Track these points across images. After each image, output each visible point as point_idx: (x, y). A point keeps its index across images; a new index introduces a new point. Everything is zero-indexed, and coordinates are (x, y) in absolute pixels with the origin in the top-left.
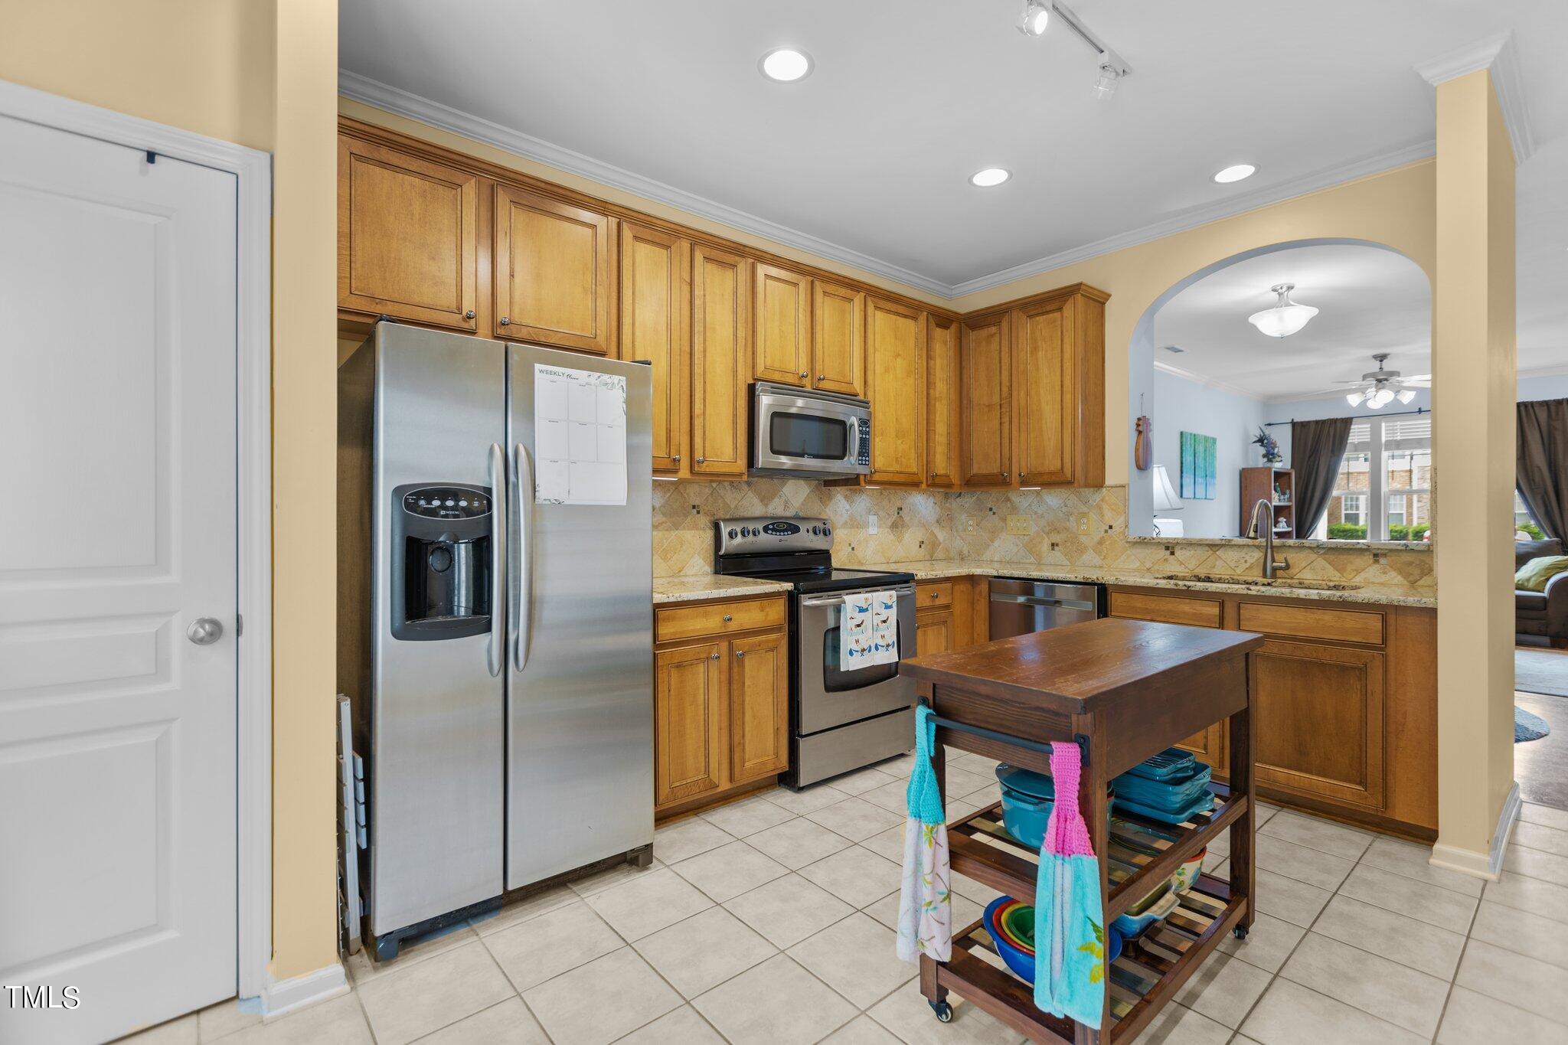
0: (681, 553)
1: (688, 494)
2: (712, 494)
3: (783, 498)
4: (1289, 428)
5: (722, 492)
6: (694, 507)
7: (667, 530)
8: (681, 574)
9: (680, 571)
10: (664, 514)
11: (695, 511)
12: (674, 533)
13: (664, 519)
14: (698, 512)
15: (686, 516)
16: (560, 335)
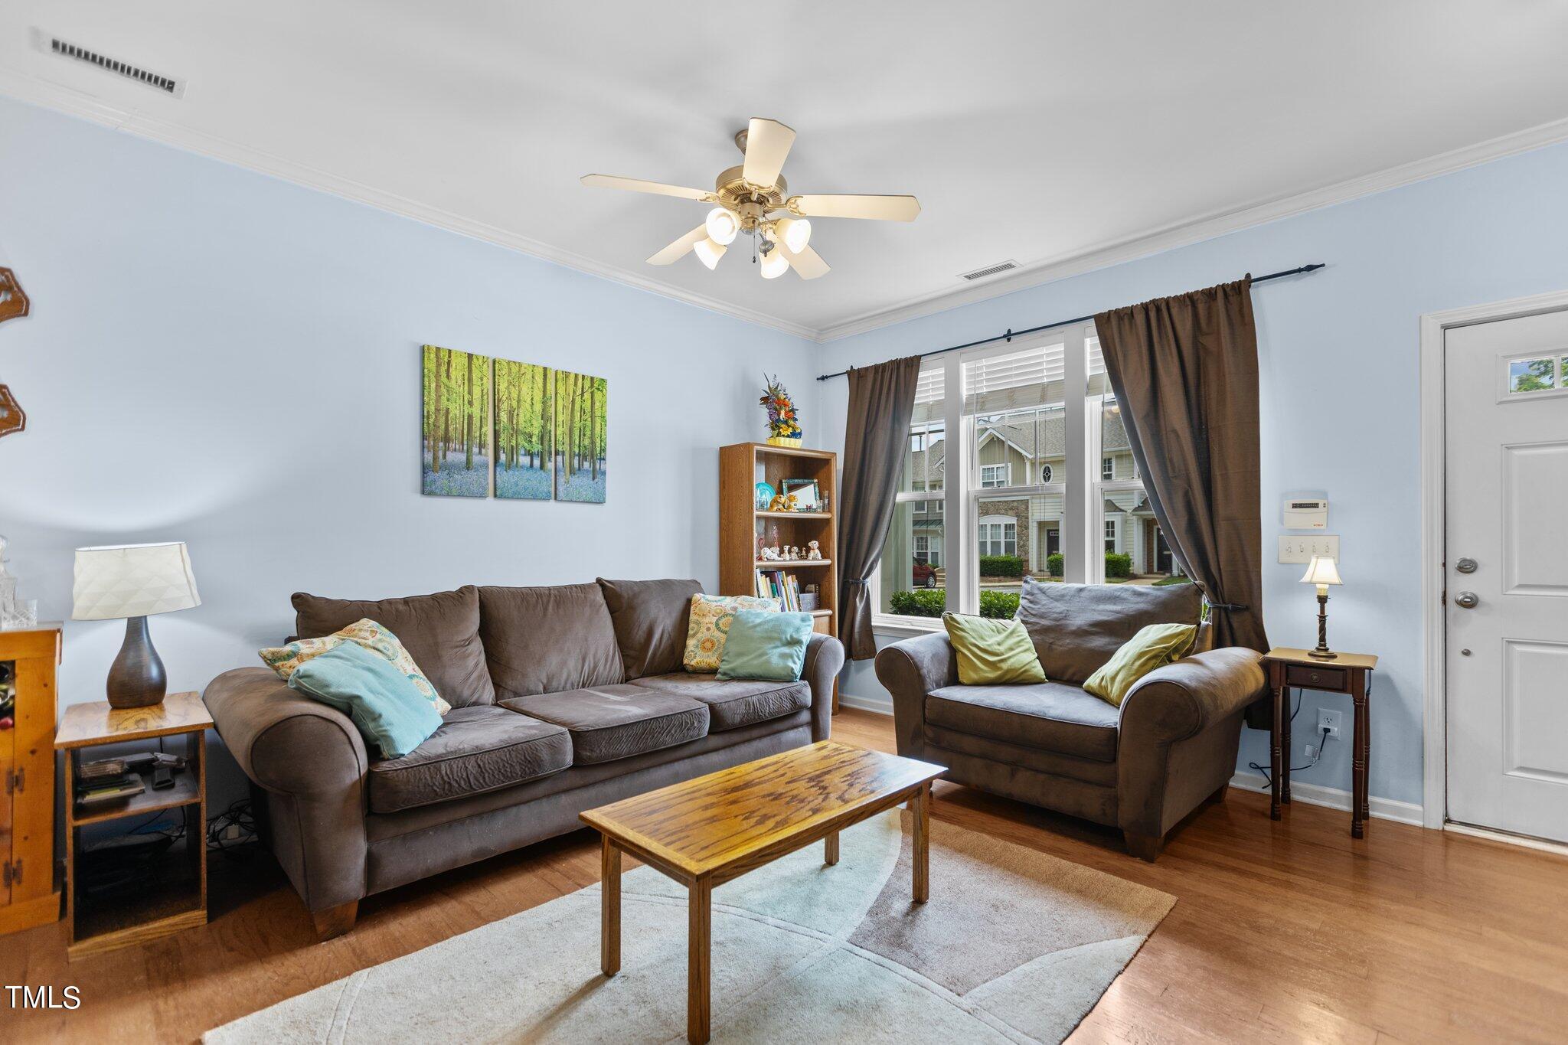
4: (844, 381)
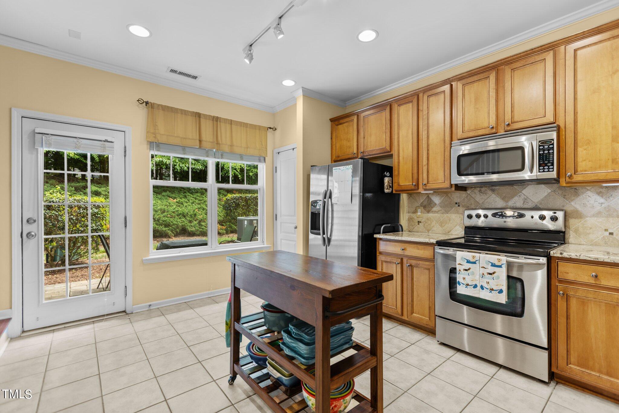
0: (449, 224)
1: (453, 198)
2: (467, 197)
3: (523, 197)
5: (473, 195)
6: (456, 203)
7: (442, 214)
8: (449, 233)
9: (449, 232)
10: (441, 207)
11: (457, 205)
12: (445, 215)
13: (441, 209)
14: (459, 206)
15: (452, 208)
16: (375, 150)
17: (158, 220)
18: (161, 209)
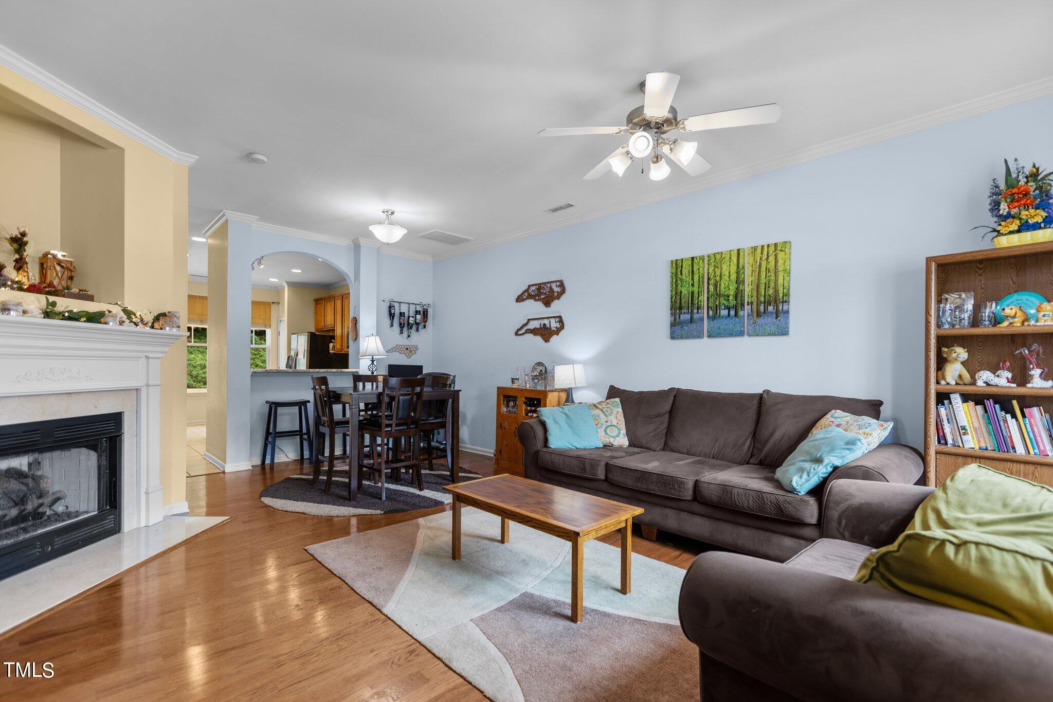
17: (196, 377)
18: (201, 365)
